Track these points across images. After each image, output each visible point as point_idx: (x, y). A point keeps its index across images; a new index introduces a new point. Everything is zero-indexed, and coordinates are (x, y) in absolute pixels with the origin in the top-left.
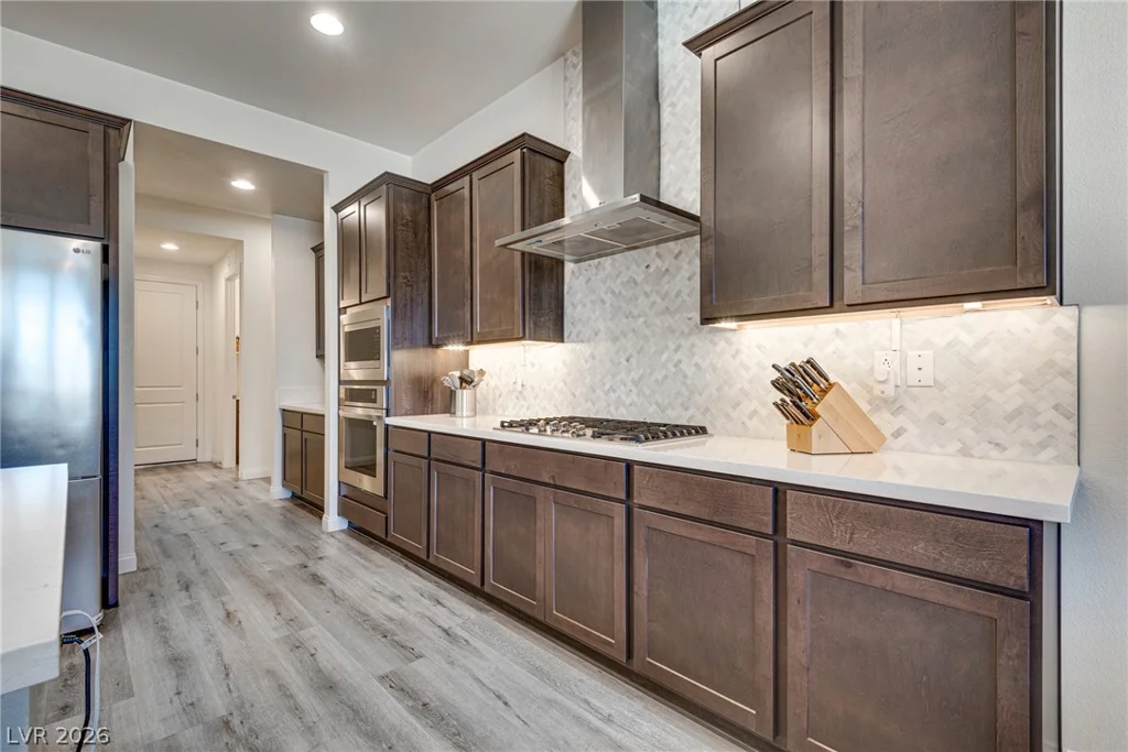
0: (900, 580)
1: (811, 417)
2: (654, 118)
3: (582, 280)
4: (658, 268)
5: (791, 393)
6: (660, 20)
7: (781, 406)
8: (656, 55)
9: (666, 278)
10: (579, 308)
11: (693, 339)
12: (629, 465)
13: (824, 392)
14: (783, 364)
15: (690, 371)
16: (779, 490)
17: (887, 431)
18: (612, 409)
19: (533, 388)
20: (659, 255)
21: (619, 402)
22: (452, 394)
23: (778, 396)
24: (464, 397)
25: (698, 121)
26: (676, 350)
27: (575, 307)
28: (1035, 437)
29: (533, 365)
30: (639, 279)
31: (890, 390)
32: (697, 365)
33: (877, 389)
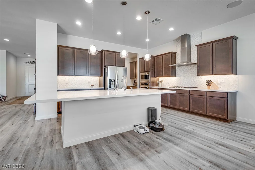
0: (218, 98)
1: (210, 85)
2: (190, 50)
3: (179, 69)
4: (190, 68)
5: (208, 83)
6: (191, 38)
7: (207, 85)
8: (190, 43)
9: (192, 69)
10: (178, 72)
11: (195, 77)
12: (189, 91)
13: (212, 83)
14: (207, 80)
15: (195, 81)
16: (206, 92)
17: (219, 87)
18: (184, 85)
19: (170, 83)
20: (191, 67)
21: (185, 85)
22: (158, 84)
23: (206, 83)
24: (160, 84)
25: (197, 55)
26: (193, 78)
27: (177, 72)
28: (234, 87)
29: (170, 80)
30: (188, 69)
31: (219, 83)
32: (196, 80)
33: (218, 83)
